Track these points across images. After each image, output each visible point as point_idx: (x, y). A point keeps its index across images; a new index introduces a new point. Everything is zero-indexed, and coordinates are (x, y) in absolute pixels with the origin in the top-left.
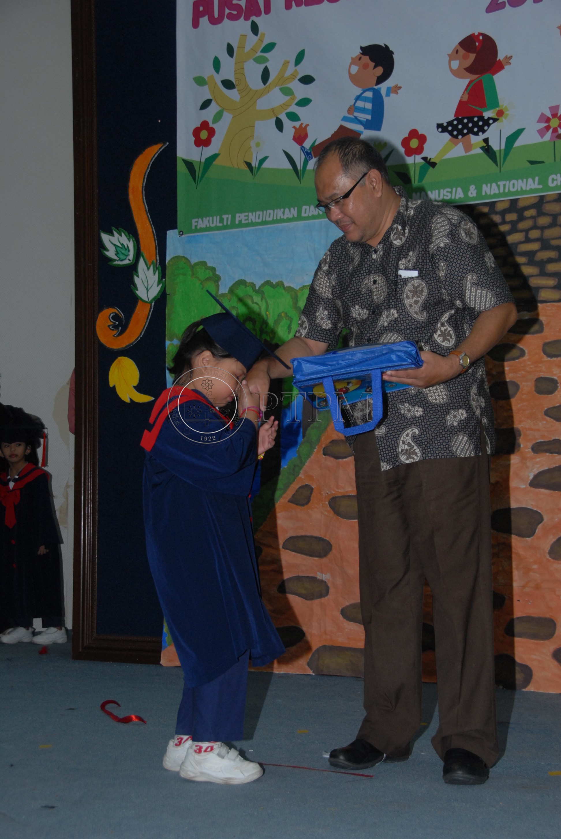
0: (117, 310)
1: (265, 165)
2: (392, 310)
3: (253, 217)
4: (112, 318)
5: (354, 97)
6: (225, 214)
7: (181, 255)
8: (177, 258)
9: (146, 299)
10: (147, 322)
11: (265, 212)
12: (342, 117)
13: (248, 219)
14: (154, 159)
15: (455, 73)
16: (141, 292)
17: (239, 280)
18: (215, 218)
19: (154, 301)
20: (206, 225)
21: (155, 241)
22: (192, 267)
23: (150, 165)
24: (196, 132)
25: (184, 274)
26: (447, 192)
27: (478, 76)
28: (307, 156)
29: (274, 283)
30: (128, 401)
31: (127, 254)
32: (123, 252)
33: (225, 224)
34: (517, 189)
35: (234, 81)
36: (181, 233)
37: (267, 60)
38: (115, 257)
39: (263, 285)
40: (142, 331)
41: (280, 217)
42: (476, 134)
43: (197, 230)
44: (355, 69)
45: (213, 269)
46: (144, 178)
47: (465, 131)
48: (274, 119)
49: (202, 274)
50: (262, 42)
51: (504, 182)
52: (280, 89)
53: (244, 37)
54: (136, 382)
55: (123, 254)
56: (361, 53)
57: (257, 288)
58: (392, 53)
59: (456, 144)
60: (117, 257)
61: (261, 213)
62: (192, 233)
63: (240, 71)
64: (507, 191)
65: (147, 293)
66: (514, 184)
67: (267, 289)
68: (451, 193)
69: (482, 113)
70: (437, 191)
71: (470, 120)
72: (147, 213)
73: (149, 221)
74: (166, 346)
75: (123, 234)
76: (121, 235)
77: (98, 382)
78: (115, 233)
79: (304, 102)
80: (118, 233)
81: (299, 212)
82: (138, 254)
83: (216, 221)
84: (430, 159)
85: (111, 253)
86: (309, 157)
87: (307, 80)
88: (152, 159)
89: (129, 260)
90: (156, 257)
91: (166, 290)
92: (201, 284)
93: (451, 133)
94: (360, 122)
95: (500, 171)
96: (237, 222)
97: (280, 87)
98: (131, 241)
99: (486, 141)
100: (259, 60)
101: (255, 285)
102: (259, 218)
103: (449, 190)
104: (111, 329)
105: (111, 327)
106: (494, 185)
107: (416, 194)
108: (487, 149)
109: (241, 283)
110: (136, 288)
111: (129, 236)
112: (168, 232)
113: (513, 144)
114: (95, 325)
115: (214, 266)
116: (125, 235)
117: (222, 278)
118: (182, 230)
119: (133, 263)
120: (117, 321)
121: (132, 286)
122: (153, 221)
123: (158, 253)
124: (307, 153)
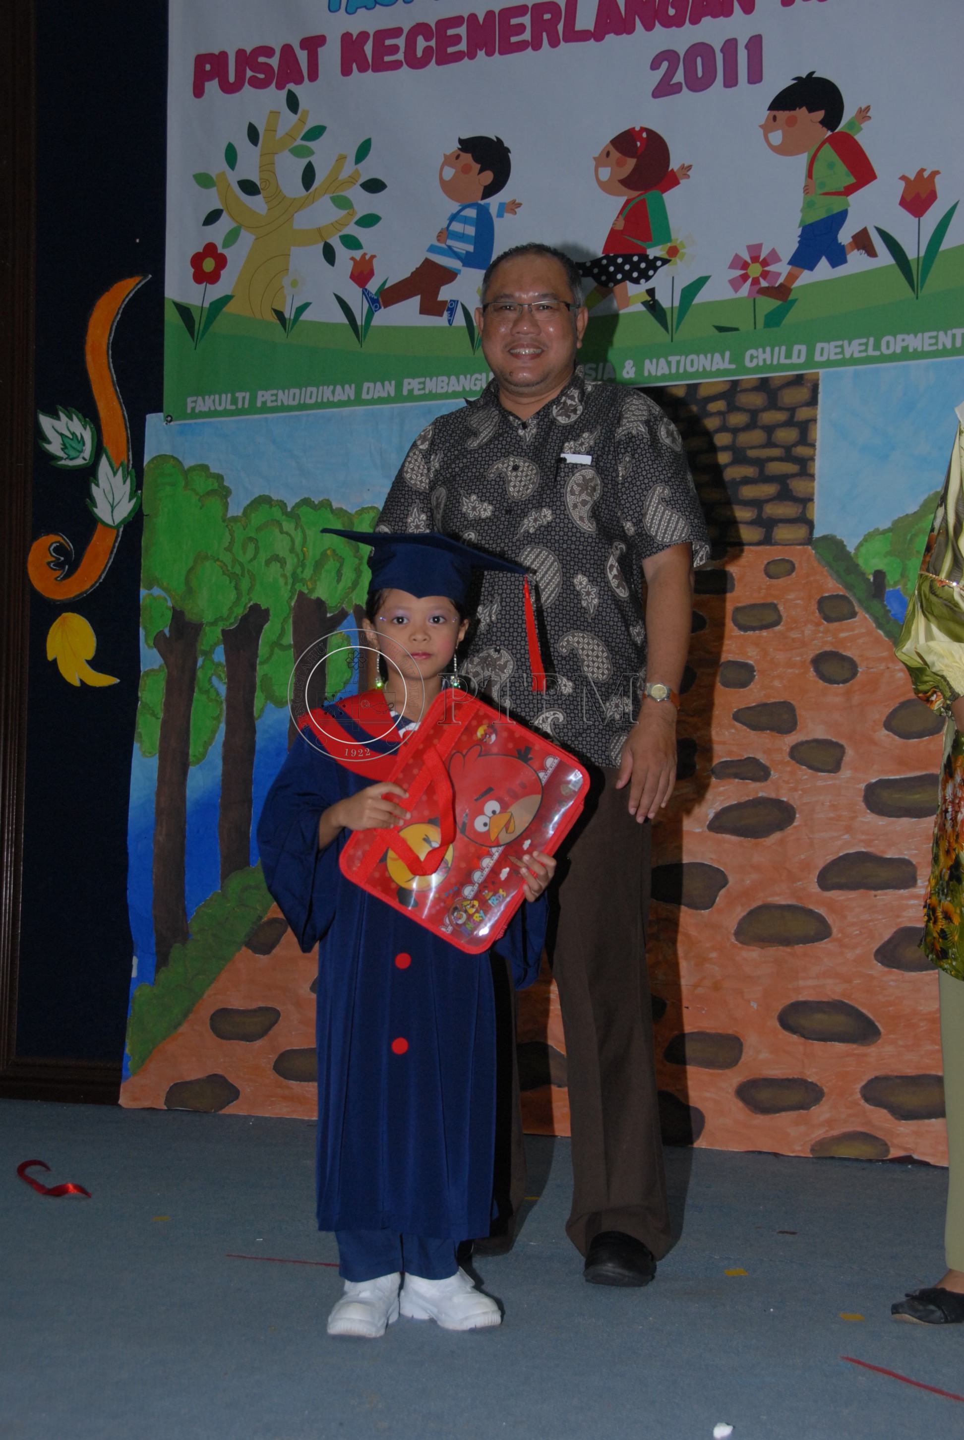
0: (63, 538)
1: (306, 316)
2: (544, 510)
3: (285, 397)
4: (55, 550)
5: (449, 215)
6: (241, 391)
7: (168, 454)
8: (161, 459)
9: (110, 522)
10: (110, 558)
11: (304, 389)
12: (429, 245)
13: (276, 401)
14: (127, 299)
15: (605, 187)
16: (102, 511)
17: (260, 496)
18: (224, 396)
19: (123, 526)
20: (210, 408)
21: (126, 430)
22: (186, 473)
23: (121, 310)
24: (197, 261)
25: (173, 485)
26: (591, 369)
27: (639, 193)
28: (373, 304)
29: (316, 502)
30: (77, 683)
31: (80, 450)
32: (74, 445)
33: (240, 406)
34: (698, 369)
35: (258, 183)
36: (169, 419)
37: (311, 152)
38: (60, 454)
39: (298, 505)
40: (103, 572)
41: (328, 398)
42: (636, 281)
43: (194, 415)
44: (449, 173)
45: (219, 478)
46: (111, 330)
47: (619, 276)
48: (323, 243)
49: (202, 484)
50: (305, 124)
51: (678, 358)
52: (332, 198)
53: (275, 114)
54: (90, 652)
55: (74, 448)
56: (459, 149)
57: (289, 510)
58: (507, 150)
59: (605, 296)
60: (65, 453)
61: (297, 391)
62: (187, 419)
63: (267, 167)
64: (681, 370)
65: (112, 512)
66: (692, 361)
67: (305, 509)
68: (596, 370)
69: (645, 250)
71: (627, 259)
72: (114, 385)
73: (118, 397)
74: (141, 597)
75: (74, 417)
76: (71, 419)
77: (28, 652)
79: (370, 221)
80: (67, 416)
81: (358, 392)
82: (99, 450)
83: (224, 402)
85: (54, 447)
86: (376, 307)
87: (374, 186)
88: (124, 301)
89: (84, 459)
90: (128, 456)
91: (144, 508)
92: (199, 500)
93: (597, 278)
94: (457, 255)
95: (672, 341)
96: (259, 404)
97: (332, 195)
98: (88, 427)
99: (651, 292)
100: (298, 152)
101: (285, 504)
102: (294, 400)
103: (594, 366)
104: (52, 569)
105: (52, 566)
106: (662, 361)
108: (653, 306)
109: (264, 500)
110: (94, 504)
111: (85, 421)
112: (149, 417)
113: (692, 300)
114: (25, 562)
115: (220, 472)
116: (78, 418)
117: (233, 492)
118: (171, 414)
119: (91, 463)
120: (62, 556)
121: (87, 500)
122: (122, 398)
123: (131, 450)
124: (372, 299)
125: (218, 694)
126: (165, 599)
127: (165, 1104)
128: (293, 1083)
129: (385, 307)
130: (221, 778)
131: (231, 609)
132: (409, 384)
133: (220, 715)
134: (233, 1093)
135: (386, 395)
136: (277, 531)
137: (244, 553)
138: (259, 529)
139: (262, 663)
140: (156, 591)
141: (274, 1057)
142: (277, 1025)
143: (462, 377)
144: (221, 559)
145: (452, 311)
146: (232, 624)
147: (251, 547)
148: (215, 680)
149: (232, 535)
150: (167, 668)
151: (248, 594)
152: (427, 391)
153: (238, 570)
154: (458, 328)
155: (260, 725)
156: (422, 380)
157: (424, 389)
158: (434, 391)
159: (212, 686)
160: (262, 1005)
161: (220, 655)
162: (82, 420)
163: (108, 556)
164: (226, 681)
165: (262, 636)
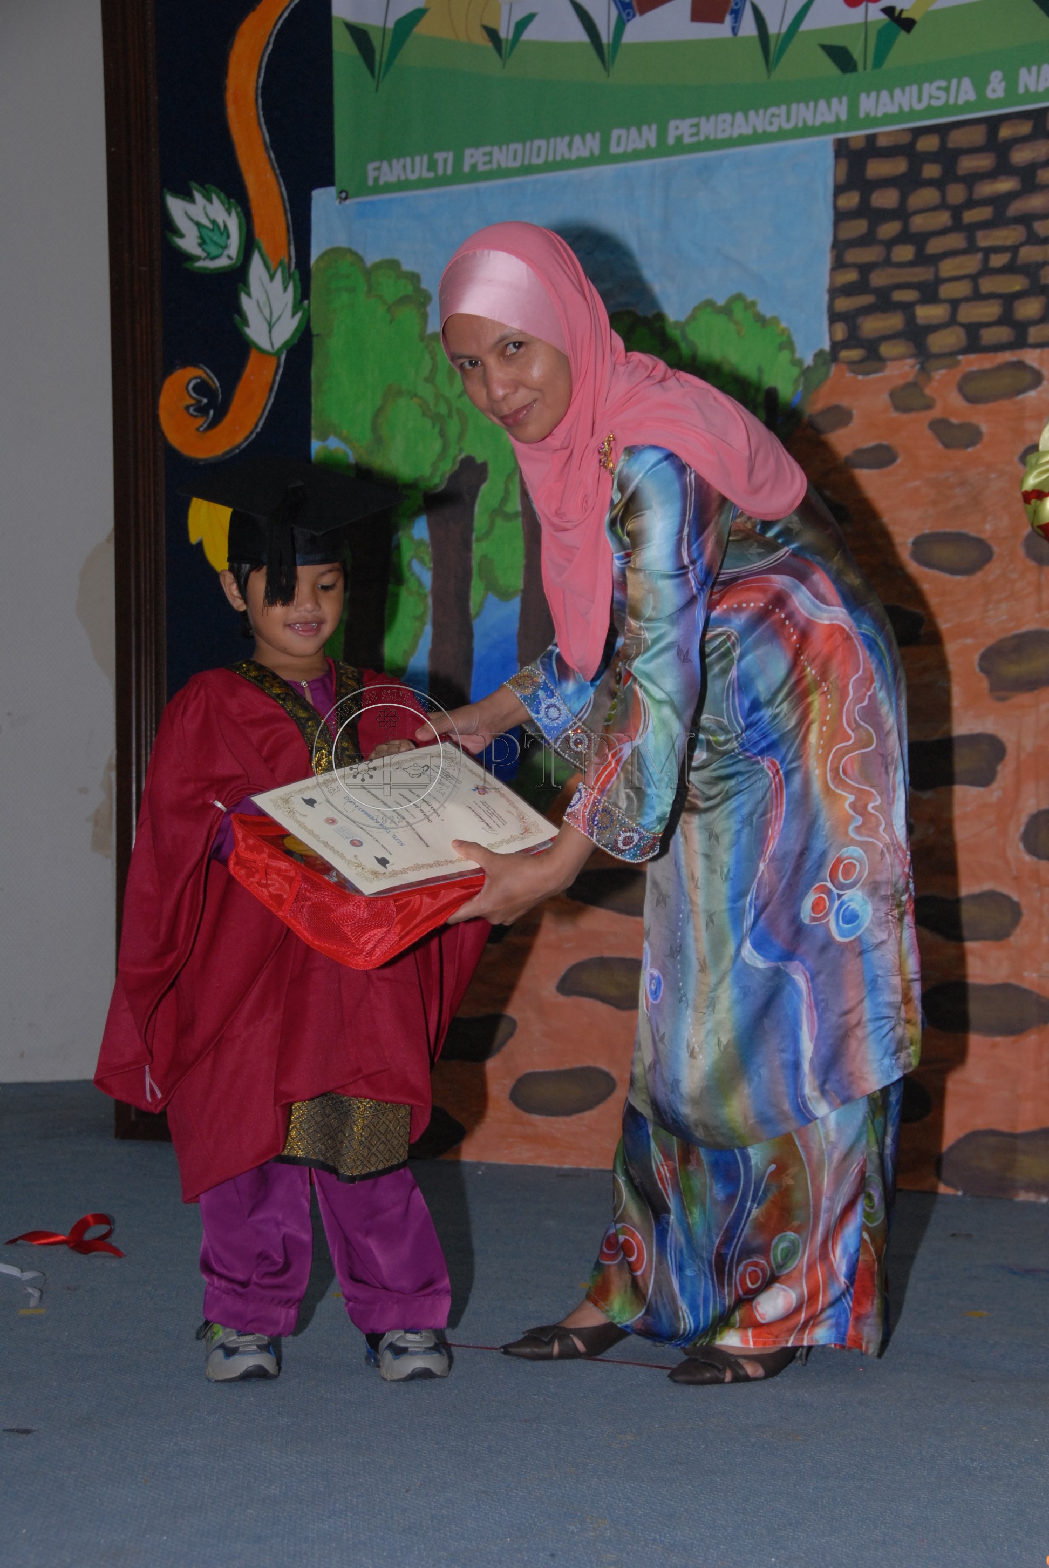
0: (205, 371)
1: (530, 34)
3: (503, 157)
6: (441, 149)
7: (344, 246)
8: (334, 253)
9: (268, 347)
11: (528, 144)
13: (490, 162)
14: (281, 22)
16: (256, 331)
18: (417, 159)
19: (285, 352)
20: (399, 177)
21: (286, 214)
22: (368, 273)
25: (352, 290)
26: (939, 88)
28: (624, 11)
31: (223, 244)
32: (215, 238)
33: (440, 172)
36: (344, 195)
38: (197, 251)
40: (260, 418)
41: (563, 156)
43: (378, 189)
45: (414, 278)
46: (260, 68)
49: (391, 288)
55: (215, 243)
60: (203, 250)
61: (519, 146)
62: (368, 194)
65: (270, 331)
68: (947, 90)
72: (267, 149)
73: (273, 167)
74: (313, 452)
75: (215, 199)
76: (210, 200)
77: (164, 533)
78: (198, 196)
80: (204, 196)
81: (605, 143)
82: (249, 245)
83: (418, 168)
84: (902, 11)
85: (189, 243)
86: (628, 14)
88: (275, 25)
89: (230, 257)
90: (289, 250)
91: (312, 324)
92: (389, 309)
96: (466, 169)
98: (234, 213)
102: (515, 159)
103: (943, 84)
104: (192, 415)
105: (191, 410)
106: (1046, 69)
107: (868, 96)
110: (245, 322)
111: (229, 203)
112: (315, 193)
114: (155, 406)
115: (416, 269)
116: (219, 198)
117: (430, 300)
118: (346, 188)
119: (239, 264)
120: (204, 397)
121: (236, 316)
122: (280, 167)
123: (292, 242)
124: (622, 3)
125: (420, 584)
126: (346, 454)
128: (536, 1118)
129: (642, 12)
131: (435, 466)
132: (677, 128)
133: (425, 612)
134: (458, 1133)
135: (642, 146)
137: (453, 385)
139: (478, 540)
140: (334, 443)
141: (512, 1084)
142: (511, 1038)
143: (752, 114)
144: (420, 394)
145: (737, 14)
146: (437, 484)
148: (420, 570)
149: (433, 358)
151: (458, 443)
152: (702, 138)
153: (443, 409)
154: (746, 39)
155: (479, 627)
156: (694, 121)
157: (697, 134)
158: (712, 137)
159: (413, 574)
160: (493, 1011)
161: (422, 533)
162: (226, 201)
163: (267, 395)
164: (431, 565)
165: (479, 501)
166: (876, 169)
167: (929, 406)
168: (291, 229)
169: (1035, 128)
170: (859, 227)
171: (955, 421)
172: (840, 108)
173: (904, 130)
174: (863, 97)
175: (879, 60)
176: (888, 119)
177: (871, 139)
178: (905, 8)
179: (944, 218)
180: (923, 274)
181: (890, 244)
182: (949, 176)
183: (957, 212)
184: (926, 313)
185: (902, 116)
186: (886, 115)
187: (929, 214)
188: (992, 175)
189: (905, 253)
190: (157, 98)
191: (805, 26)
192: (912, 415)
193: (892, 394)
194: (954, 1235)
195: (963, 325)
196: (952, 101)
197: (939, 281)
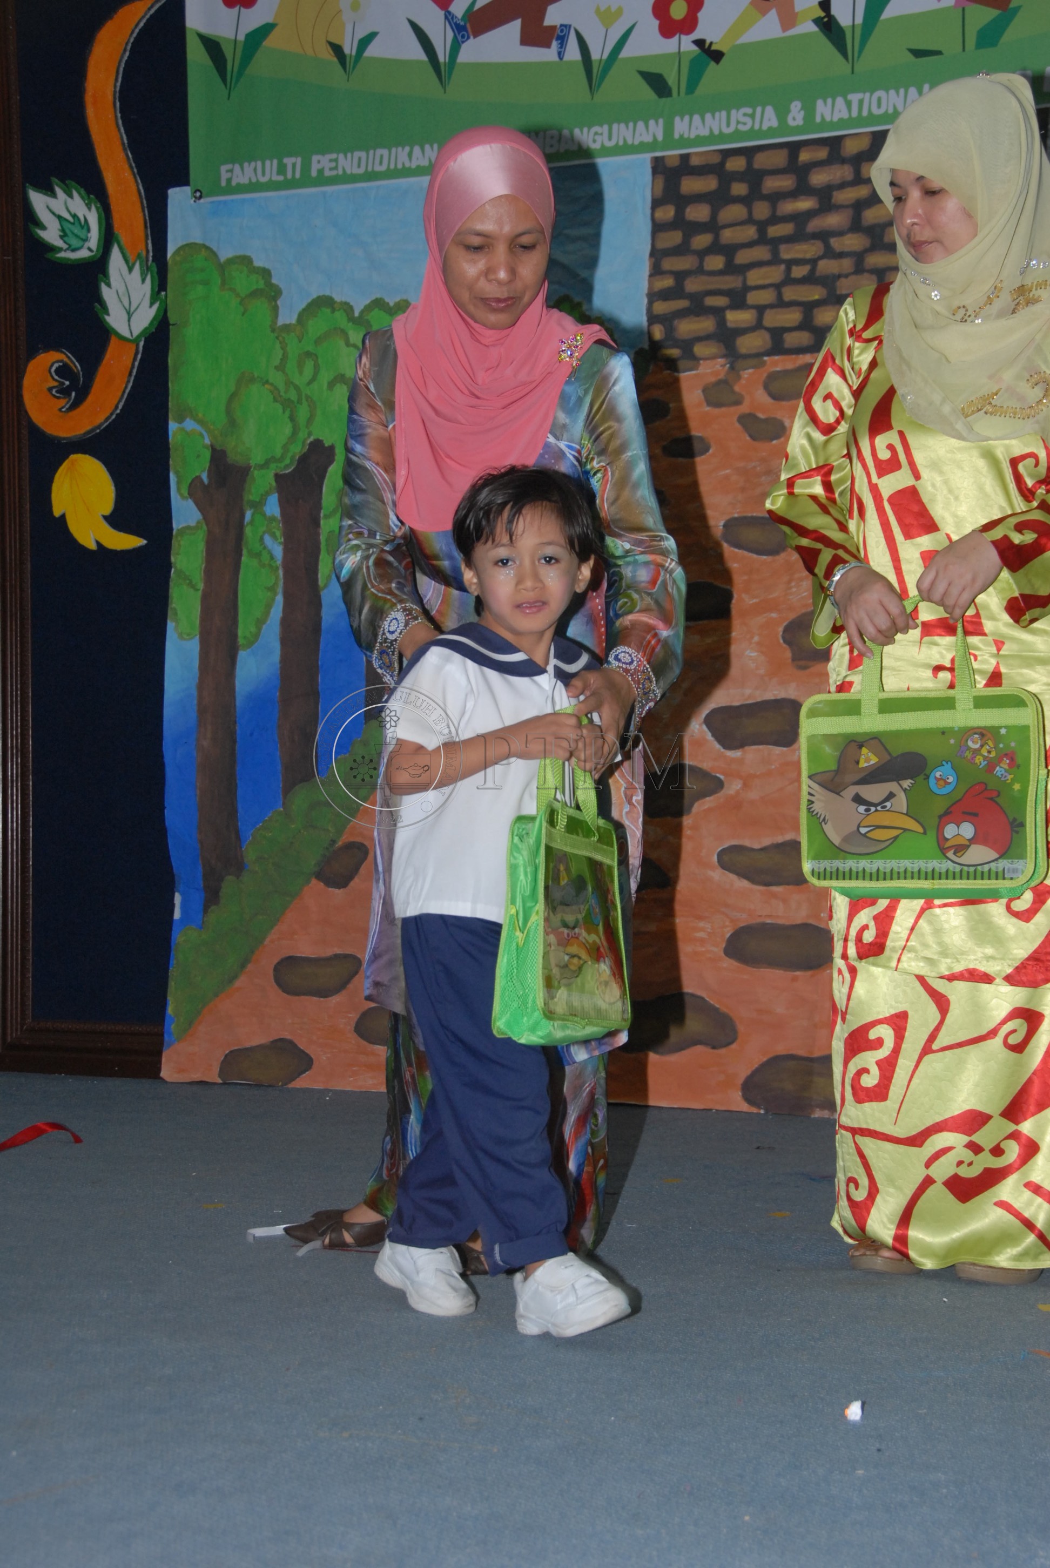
0: (65, 354)
1: (372, 51)
3: (348, 163)
4: (56, 371)
6: (290, 155)
7: (199, 241)
8: (189, 248)
9: (127, 335)
11: (371, 152)
13: (336, 168)
14: (137, 31)
16: (116, 319)
17: (319, 297)
18: (268, 163)
19: (143, 339)
20: (250, 179)
21: (143, 211)
22: (223, 268)
23: (130, 44)
25: (206, 283)
26: (745, 115)
28: (459, 33)
29: (392, 304)
30: (93, 546)
31: (84, 237)
32: (76, 231)
33: (289, 176)
34: (887, 110)
36: (198, 194)
38: (59, 243)
39: (368, 309)
40: (120, 401)
41: (403, 164)
43: (231, 189)
45: (266, 273)
46: (118, 73)
49: (244, 283)
51: (860, 96)
54: (108, 508)
55: (77, 236)
57: (357, 314)
59: (764, 13)
60: (65, 242)
61: (363, 155)
62: (221, 195)
64: (865, 113)
65: (129, 321)
66: (879, 100)
67: (377, 315)
68: (752, 116)
70: (724, 113)
72: (125, 149)
73: (131, 166)
74: (170, 433)
75: (75, 194)
76: (71, 196)
77: (28, 506)
78: (58, 191)
80: (65, 192)
82: (108, 238)
83: (269, 171)
84: (711, 43)
85: (51, 234)
86: (463, 36)
88: (133, 32)
89: (90, 249)
90: (147, 244)
91: (169, 314)
92: (241, 303)
95: (853, 72)
96: (314, 173)
98: (93, 208)
99: (825, 5)
101: (351, 308)
102: (359, 166)
103: (749, 111)
104: (54, 396)
105: (54, 391)
106: (840, 101)
107: (682, 119)
108: (828, 24)
109: (323, 303)
110: (106, 310)
111: (89, 198)
112: (171, 192)
113: (880, 16)
114: (19, 386)
115: (267, 266)
116: (80, 194)
117: (285, 293)
118: (199, 188)
119: (99, 256)
120: (66, 380)
121: (96, 304)
122: (136, 167)
123: (150, 238)
124: (457, 25)
125: (272, 557)
126: (201, 435)
127: (220, 1076)
129: (475, 36)
130: (278, 666)
131: (285, 448)
133: (276, 584)
134: (305, 1062)
136: (341, 343)
137: (301, 373)
138: (318, 341)
139: (326, 517)
140: (190, 424)
141: (354, 1016)
142: (357, 976)
143: (577, 131)
144: (271, 381)
145: (562, 40)
146: (287, 466)
147: (309, 366)
148: (268, 540)
149: (284, 348)
150: (207, 525)
151: (307, 427)
153: (293, 395)
154: (571, 63)
155: (326, 597)
159: (265, 548)
160: (338, 951)
161: (273, 507)
162: (86, 197)
163: (126, 380)
164: (282, 540)
165: (326, 481)
166: (690, 185)
167: (738, 402)
168: (148, 225)
169: (830, 154)
170: (674, 238)
171: (761, 416)
172: (656, 130)
173: (714, 151)
174: (677, 119)
175: (691, 88)
176: (699, 140)
177: (685, 158)
178: (714, 41)
179: (751, 232)
180: (732, 282)
181: (702, 254)
182: (755, 193)
183: (762, 227)
184: (735, 318)
185: (711, 138)
186: (698, 137)
187: (738, 228)
188: (794, 194)
189: (716, 262)
190: (18, 98)
191: (624, 54)
192: (724, 409)
193: (705, 390)
194: (758, 1148)
195: (767, 329)
196: (757, 127)
197: (747, 289)
